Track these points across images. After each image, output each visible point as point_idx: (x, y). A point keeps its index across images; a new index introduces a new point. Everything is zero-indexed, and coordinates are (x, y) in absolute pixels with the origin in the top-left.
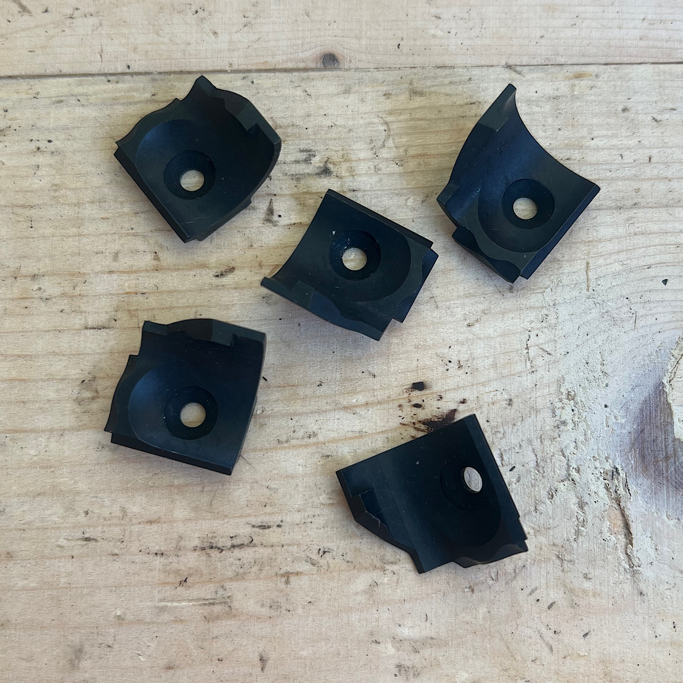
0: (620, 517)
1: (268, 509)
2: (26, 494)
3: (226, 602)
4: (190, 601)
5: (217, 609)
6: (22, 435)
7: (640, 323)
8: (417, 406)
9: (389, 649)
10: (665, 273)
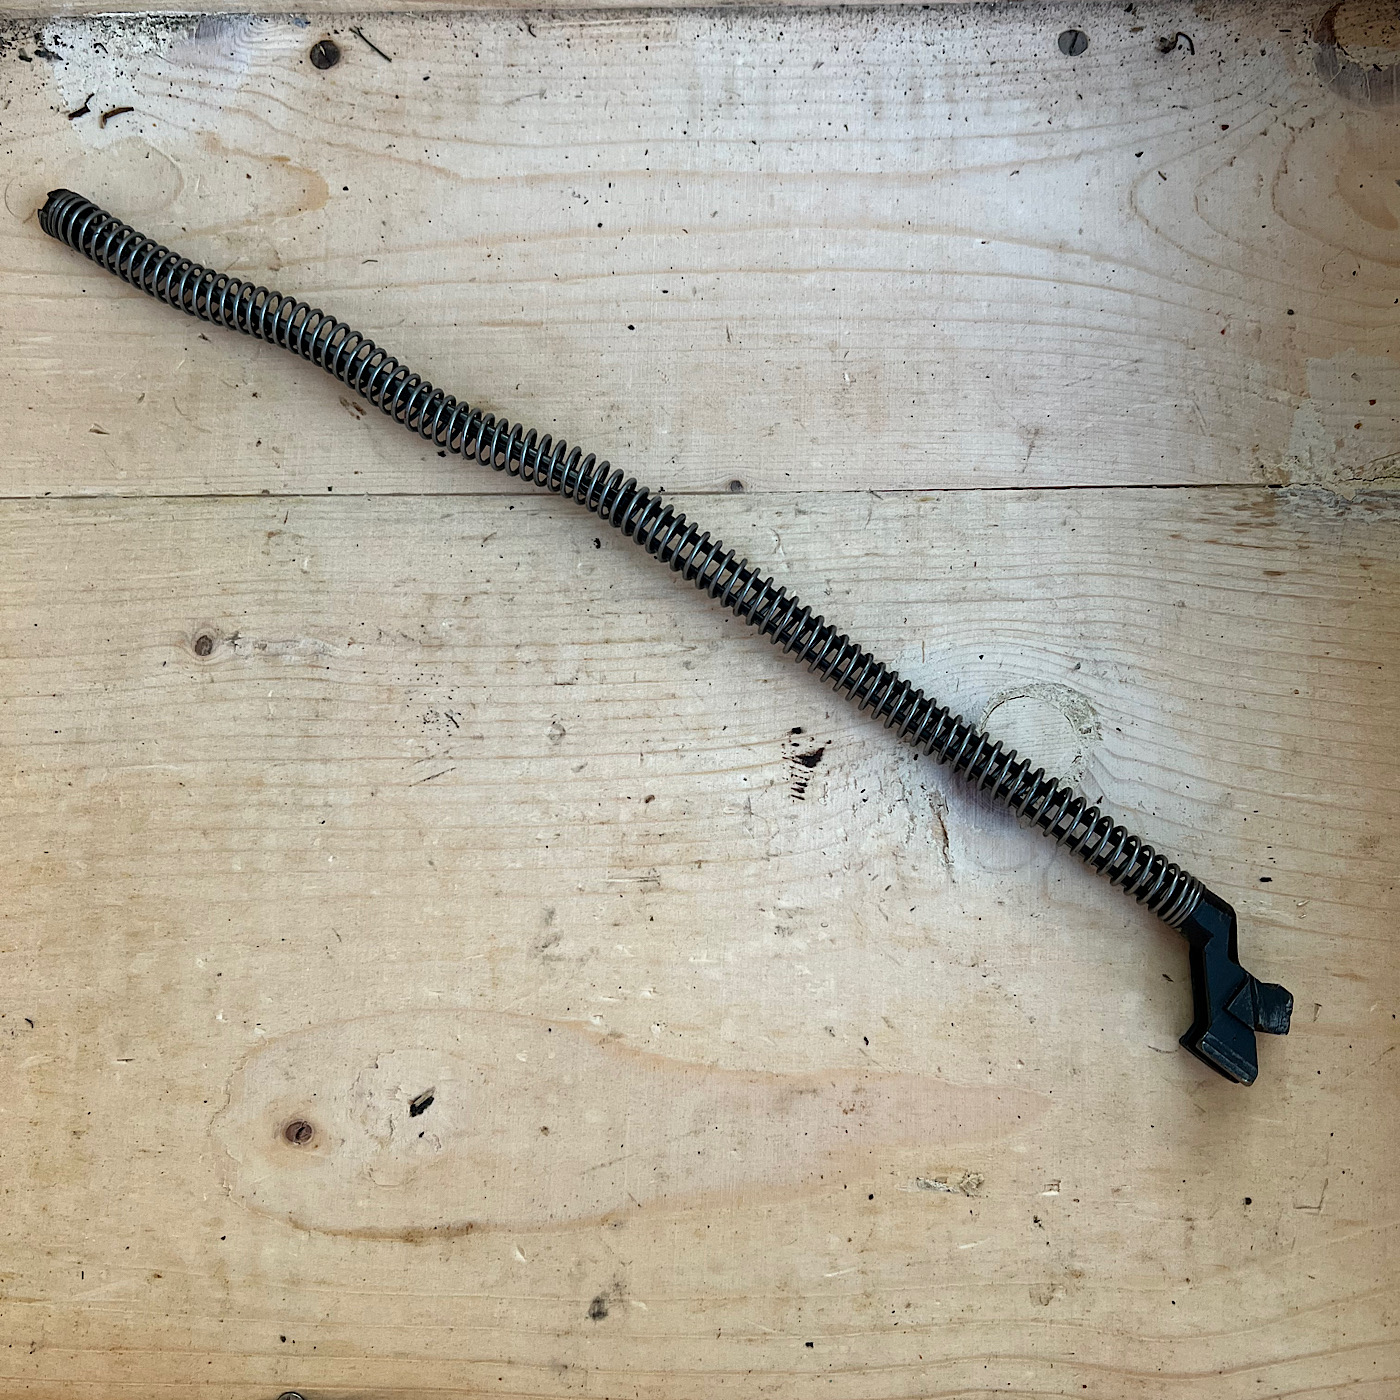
0: (941, 828)
1: (686, 816)
2: (514, 802)
3: (656, 879)
4: (630, 878)
5: (650, 884)
6: (510, 761)
7: (961, 687)
8: (796, 745)
9: (771, 915)
10: (981, 650)
